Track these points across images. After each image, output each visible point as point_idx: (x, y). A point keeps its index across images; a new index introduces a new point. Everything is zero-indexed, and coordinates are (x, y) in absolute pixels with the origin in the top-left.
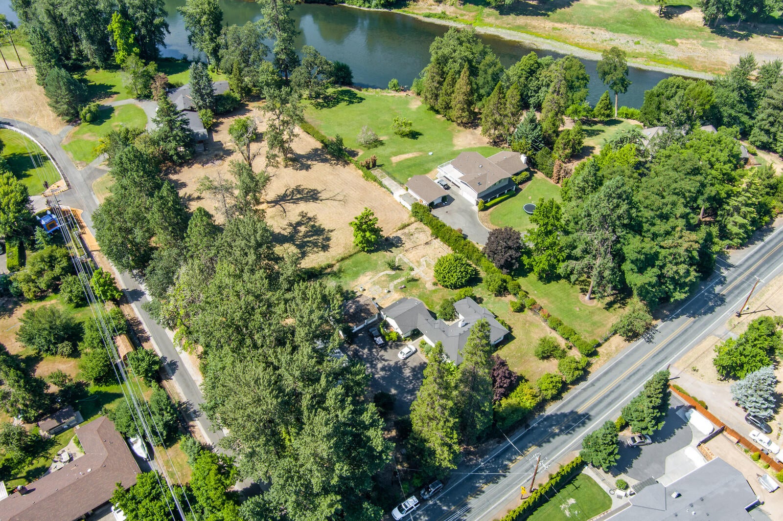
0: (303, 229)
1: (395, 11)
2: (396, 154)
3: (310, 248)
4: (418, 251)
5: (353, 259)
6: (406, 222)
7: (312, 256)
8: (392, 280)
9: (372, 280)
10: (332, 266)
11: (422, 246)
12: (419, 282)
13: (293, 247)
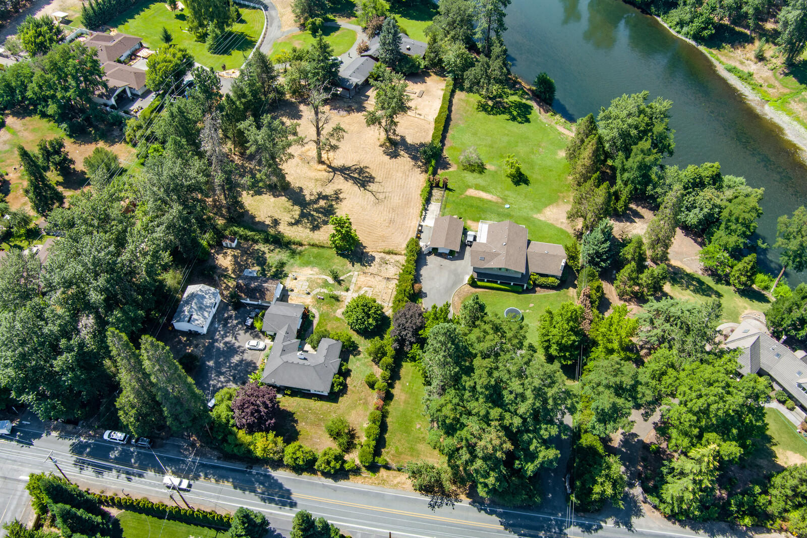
0: (322, 203)
1: (703, 49)
2: (478, 187)
3: (306, 221)
4: (373, 280)
5: (321, 250)
6: (398, 250)
7: (299, 228)
8: (323, 287)
9: (311, 276)
10: (301, 245)
11: (381, 278)
12: (338, 303)
13: (298, 212)
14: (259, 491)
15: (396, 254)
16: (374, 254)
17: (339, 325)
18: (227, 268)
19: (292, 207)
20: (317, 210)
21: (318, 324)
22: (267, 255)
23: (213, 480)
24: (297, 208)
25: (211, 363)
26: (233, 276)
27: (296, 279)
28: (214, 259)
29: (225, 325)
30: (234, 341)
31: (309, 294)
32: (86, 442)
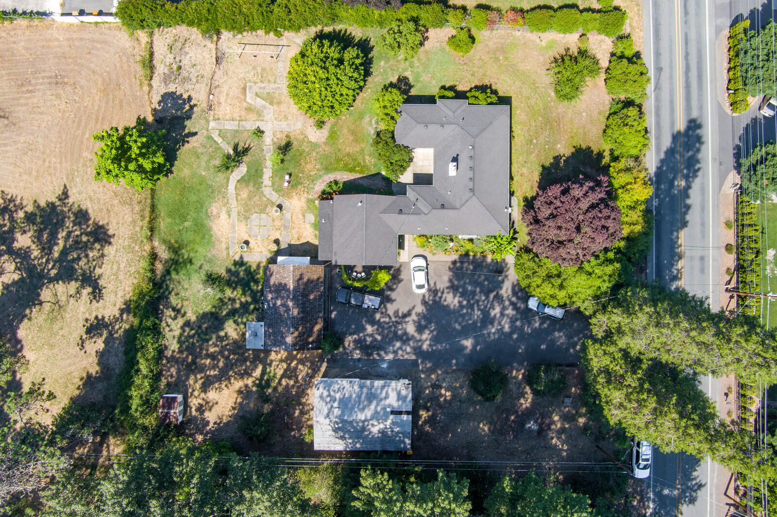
0: (24, 241)
3: (82, 263)
4: (225, 88)
5: (162, 210)
6: (141, 52)
7: (106, 273)
8: (258, 185)
9: (234, 214)
10: (154, 256)
11: (219, 73)
12: (295, 144)
13: (61, 288)
14: (683, 183)
15: (152, 54)
16: (156, 98)
17: (345, 131)
18: (240, 392)
19: (47, 307)
20: (47, 248)
21: (352, 170)
22: (192, 316)
23: (680, 264)
24: (46, 294)
25: (468, 343)
26: (258, 373)
27: (247, 243)
28: (222, 428)
29: (378, 347)
30: (414, 317)
31: (280, 207)
32: (654, 501)
